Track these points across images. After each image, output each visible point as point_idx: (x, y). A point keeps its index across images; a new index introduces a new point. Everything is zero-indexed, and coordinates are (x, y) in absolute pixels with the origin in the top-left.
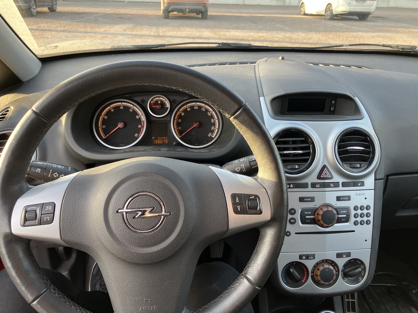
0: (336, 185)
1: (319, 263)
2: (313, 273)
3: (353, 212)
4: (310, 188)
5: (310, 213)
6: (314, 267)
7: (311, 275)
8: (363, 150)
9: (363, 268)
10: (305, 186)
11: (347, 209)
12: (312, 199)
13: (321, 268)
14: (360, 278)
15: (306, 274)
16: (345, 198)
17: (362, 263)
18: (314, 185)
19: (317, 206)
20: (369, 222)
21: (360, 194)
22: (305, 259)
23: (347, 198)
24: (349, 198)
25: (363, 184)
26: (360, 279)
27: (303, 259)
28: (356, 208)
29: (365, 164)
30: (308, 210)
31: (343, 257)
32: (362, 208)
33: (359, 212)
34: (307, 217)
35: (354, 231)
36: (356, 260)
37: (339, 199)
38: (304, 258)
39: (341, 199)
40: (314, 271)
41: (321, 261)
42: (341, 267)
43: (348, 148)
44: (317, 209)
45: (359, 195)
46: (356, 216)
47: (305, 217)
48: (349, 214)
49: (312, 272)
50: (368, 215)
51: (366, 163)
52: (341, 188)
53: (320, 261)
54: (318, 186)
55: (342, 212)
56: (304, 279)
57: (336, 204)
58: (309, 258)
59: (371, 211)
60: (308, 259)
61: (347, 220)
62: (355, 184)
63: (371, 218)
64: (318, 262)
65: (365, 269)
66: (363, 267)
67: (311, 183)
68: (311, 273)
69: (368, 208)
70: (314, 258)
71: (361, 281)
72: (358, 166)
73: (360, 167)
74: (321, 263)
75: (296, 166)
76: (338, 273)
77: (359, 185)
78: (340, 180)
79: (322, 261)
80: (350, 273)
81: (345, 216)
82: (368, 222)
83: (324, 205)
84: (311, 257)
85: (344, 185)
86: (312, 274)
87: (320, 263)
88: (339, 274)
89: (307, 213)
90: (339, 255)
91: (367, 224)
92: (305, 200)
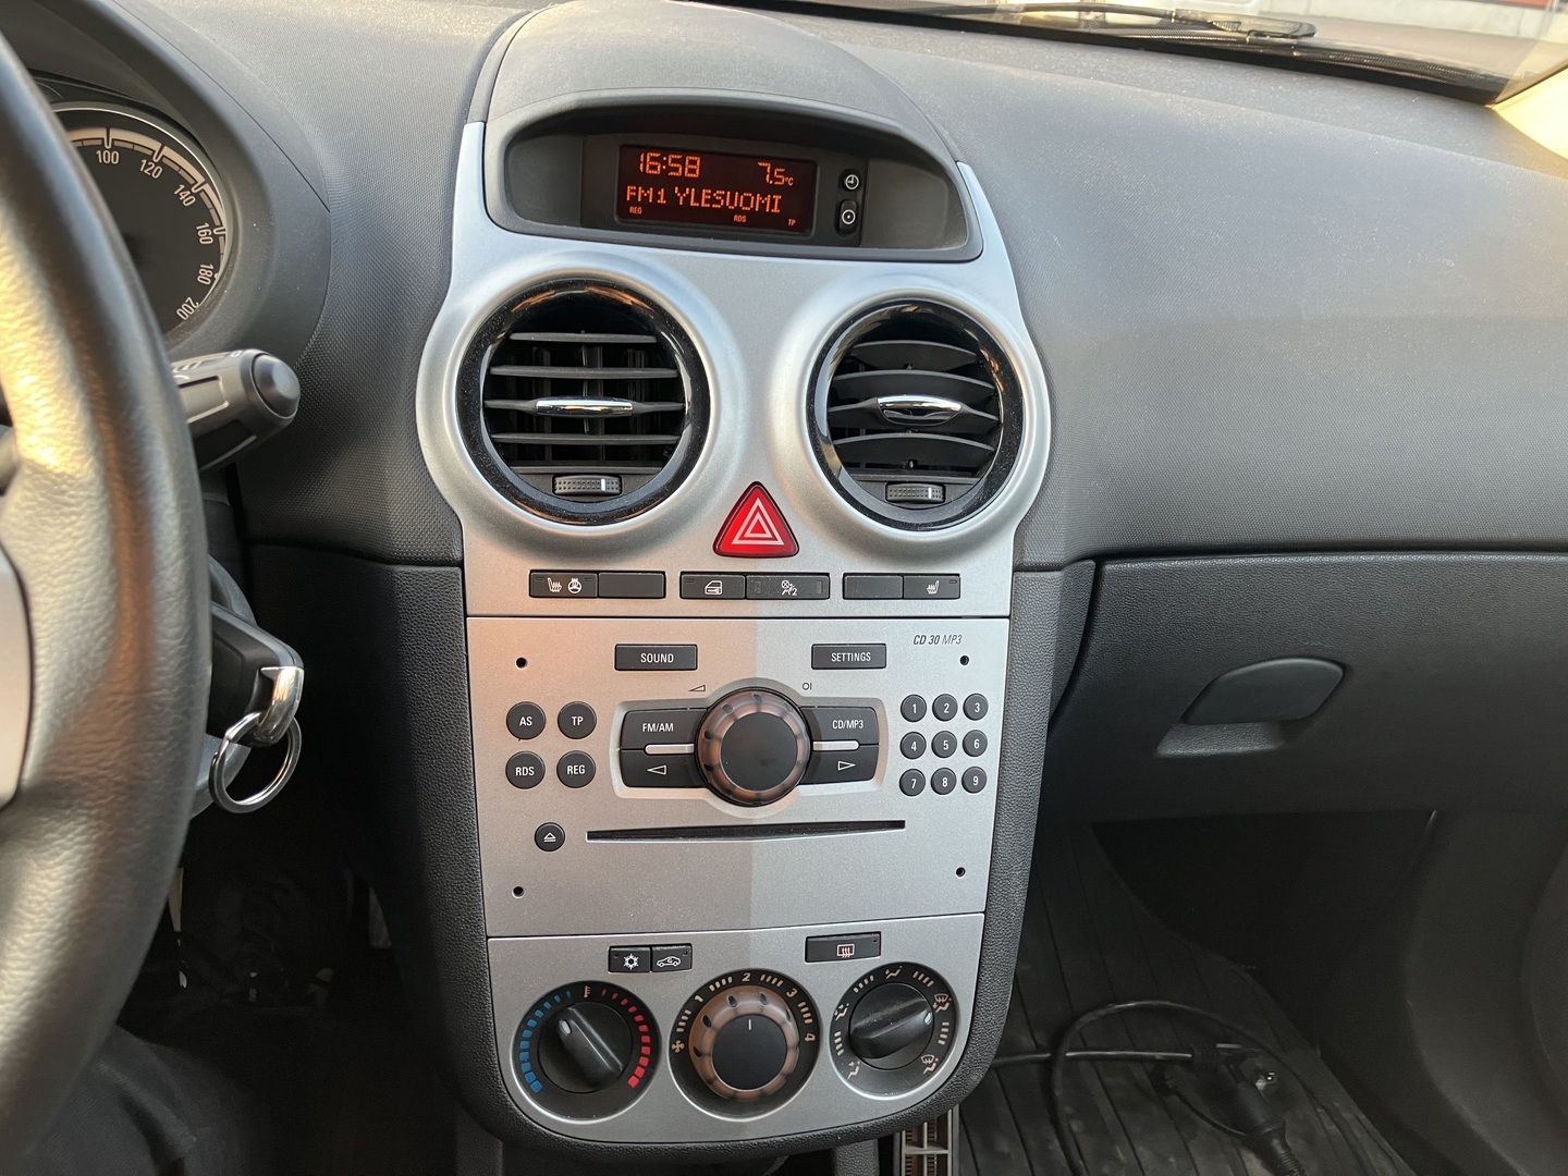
0: (813, 586)
1: (718, 991)
2: (685, 1041)
3: (895, 728)
4: (673, 601)
5: (670, 727)
6: (686, 1006)
7: (672, 1051)
8: (960, 416)
9: (945, 1008)
10: (649, 586)
11: (868, 712)
12: (684, 658)
13: (722, 1014)
14: (929, 1060)
15: (646, 1045)
16: (857, 657)
17: (941, 985)
18: (693, 586)
19: (710, 695)
20: (976, 780)
21: (935, 640)
22: (635, 970)
23: (866, 657)
24: (875, 657)
25: (951, 588)
26: (930, 1065)
27: (627, 970)
28: (912, 709)
29: (965, 487)
30: (659, 713)
31: (841, 959)
32: (944, 708)
33: (929, 727)
34: (651, 749)
35: (900, 824)
36: (909, 968)
37: (823, 658)
38: (631, 962)
39: (836, 658)
40: (687, 1028)
41: (725, 976)
42: (828, 1005)
43: (881, 400)
44: (710, 710)
45: (929, 639)
46: (911, 746)
47: (644, 749)
48: (877, 738)
49: (675, 1037)
50: (974, 743)
51: (976, 480)
52: (836, 603)
53: (719, 979)
54: (717, 591)
55: (839, 724)
56: (640, 1071)
57: (810, 686)
58: (660, 964)
59: (991, 725)
60: (652, 968)
61: (863, 767)
62: (911, 588)
63: (989, 762)
64: (712, 982)
65: (953, 1013)
66: (943, 1004)
67: (682, 573)
68: (673, 1042)
69: (975, 707)
70: (687, 964)
71: (930, 1074)
72: (931, 493)
73: (943, 502)
74: (728, 986)
75: (603, 482)
76: (813, 1038)
77: (932, 589)
78: (838, 562)
79: (730, 980)
80: (874, 1036)
81: (854, 745)
82: (974, 780)
83: (744, 690)
84: (669, 958)
85: (856, 587)
86: (679, 1046)
87: (723, 988)
88: (816, 1045)
89: (651, 728)
90: (818, 949)
91: (968, 786)
92: (645, 658)
